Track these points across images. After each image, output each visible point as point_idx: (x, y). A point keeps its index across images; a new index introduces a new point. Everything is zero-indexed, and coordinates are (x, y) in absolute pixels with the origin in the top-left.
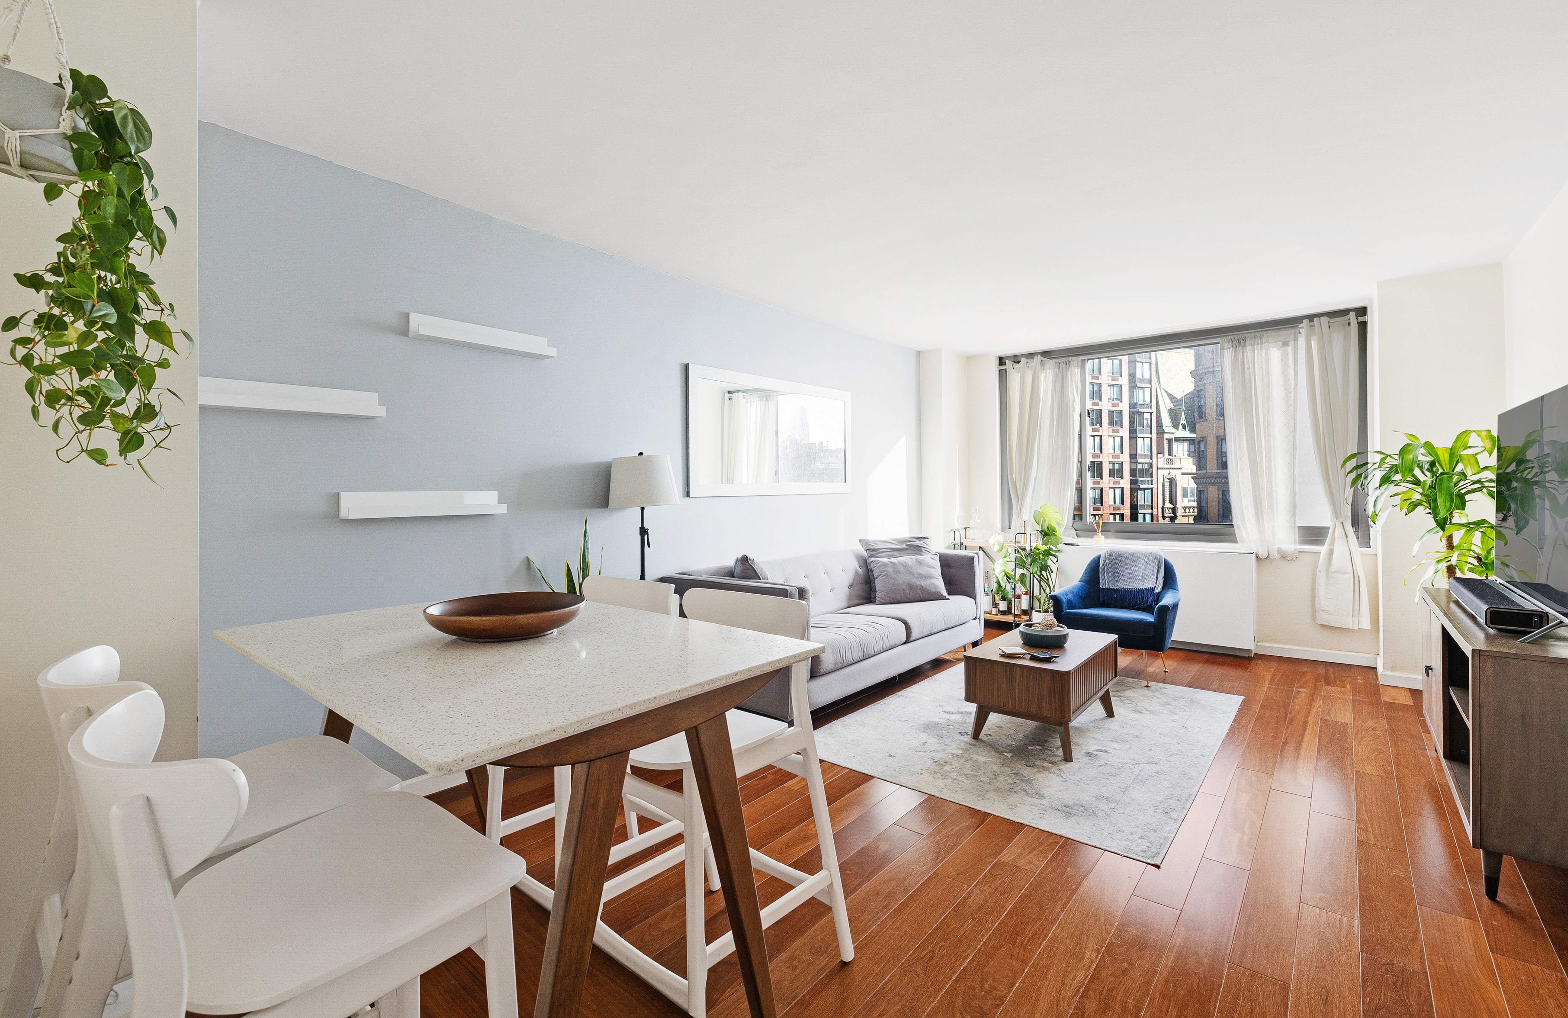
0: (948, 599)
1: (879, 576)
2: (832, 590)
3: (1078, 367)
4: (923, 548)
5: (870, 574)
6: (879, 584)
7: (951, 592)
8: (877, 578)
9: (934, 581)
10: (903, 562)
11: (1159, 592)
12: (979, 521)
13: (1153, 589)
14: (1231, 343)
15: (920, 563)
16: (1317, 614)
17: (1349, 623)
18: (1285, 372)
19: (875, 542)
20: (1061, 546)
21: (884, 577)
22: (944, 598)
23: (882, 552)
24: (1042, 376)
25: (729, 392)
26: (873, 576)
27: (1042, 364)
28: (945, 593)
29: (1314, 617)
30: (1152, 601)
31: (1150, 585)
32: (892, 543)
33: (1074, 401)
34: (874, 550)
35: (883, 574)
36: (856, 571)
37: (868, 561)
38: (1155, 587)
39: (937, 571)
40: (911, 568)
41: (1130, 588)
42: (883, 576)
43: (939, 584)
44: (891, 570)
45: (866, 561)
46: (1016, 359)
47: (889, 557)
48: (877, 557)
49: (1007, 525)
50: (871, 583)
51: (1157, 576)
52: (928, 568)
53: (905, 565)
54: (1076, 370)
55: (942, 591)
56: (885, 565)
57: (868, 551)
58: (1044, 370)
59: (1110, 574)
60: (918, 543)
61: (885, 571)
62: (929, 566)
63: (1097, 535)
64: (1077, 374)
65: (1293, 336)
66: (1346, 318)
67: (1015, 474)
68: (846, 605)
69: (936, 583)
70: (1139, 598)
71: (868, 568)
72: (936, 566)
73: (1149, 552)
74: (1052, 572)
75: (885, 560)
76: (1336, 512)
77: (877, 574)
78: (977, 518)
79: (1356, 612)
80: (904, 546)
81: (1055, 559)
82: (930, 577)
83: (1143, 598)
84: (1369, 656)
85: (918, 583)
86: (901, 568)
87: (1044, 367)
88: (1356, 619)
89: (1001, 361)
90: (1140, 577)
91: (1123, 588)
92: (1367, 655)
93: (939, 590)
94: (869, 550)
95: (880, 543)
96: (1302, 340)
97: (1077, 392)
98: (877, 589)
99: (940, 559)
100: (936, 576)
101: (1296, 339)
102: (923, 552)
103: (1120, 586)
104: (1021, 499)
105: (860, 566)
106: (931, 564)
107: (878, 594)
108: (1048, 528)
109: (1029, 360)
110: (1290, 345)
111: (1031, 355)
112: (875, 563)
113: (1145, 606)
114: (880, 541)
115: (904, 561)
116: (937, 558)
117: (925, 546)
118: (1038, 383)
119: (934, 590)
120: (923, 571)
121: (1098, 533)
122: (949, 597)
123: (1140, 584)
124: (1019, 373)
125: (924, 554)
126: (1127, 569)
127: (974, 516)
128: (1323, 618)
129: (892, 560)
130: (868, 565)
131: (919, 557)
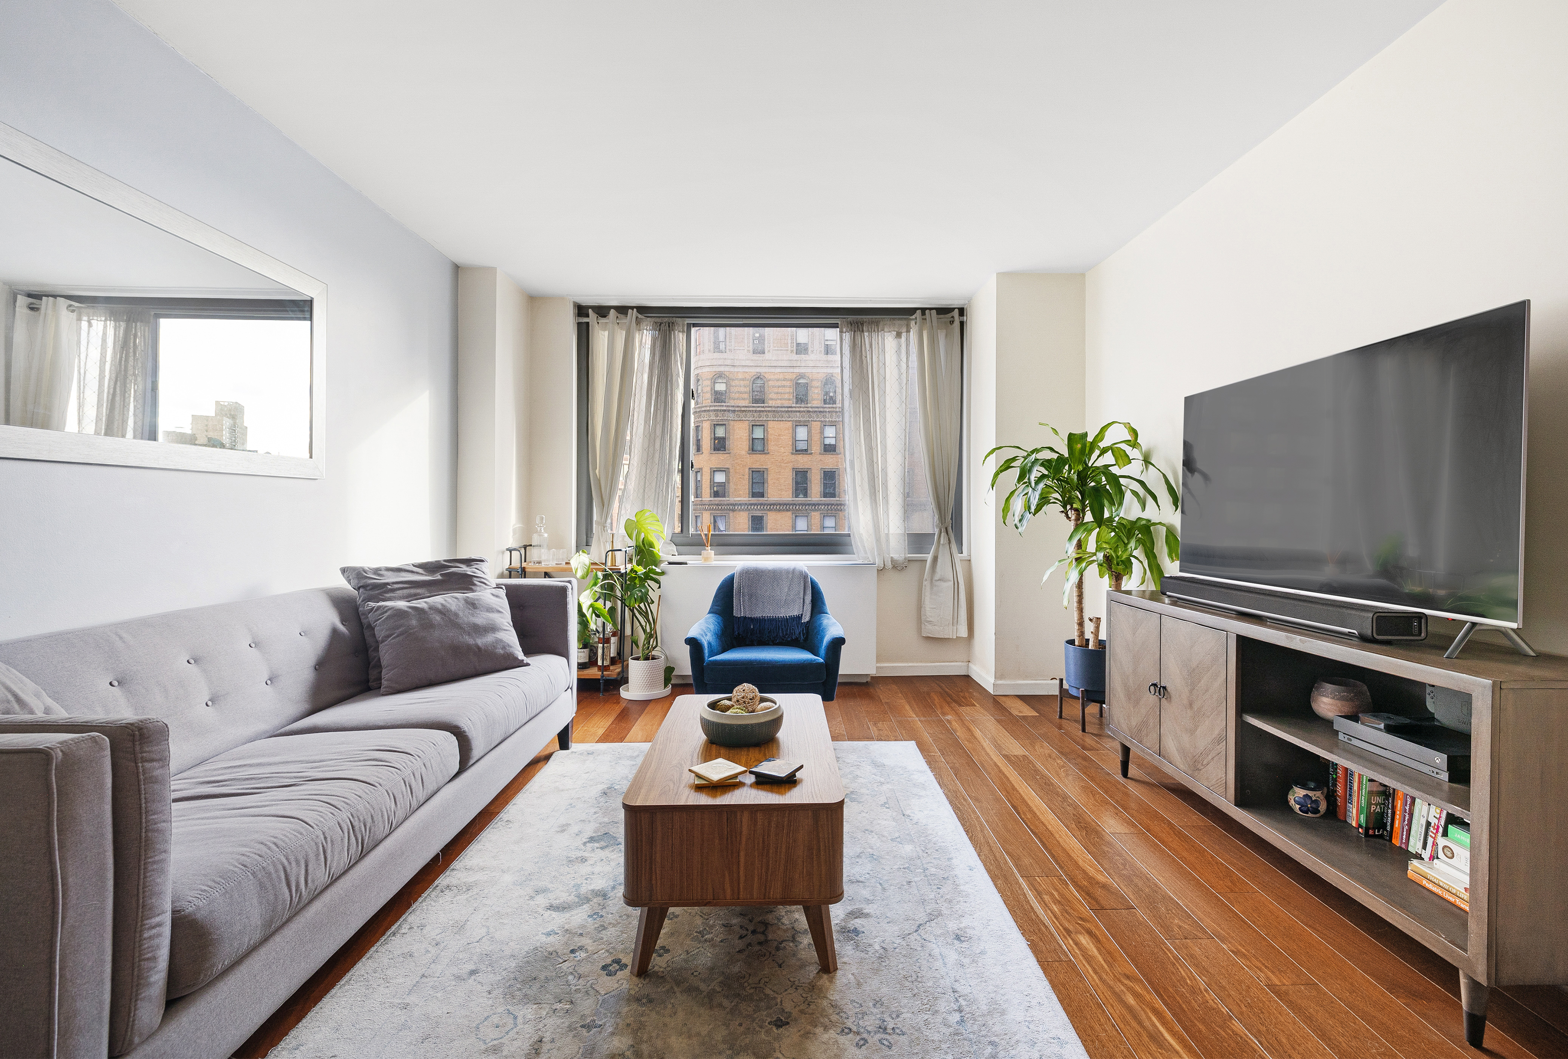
0: (528, 665)
1: (388, 636)
2: (272, 680)
3: (683, 332)
4: (475, 579)
5: (367, 633)
6: (386, 654)
7: (528, 652)
8: (383, 641)
9: (500, 635)
10: (440, 607)
11: (808, 622)
12: (546, 535)
13: (799, 618)
14: (849, 326)
15: (472, 605)
16: (923, 626)
17: (948, 633)
18: (899, 366)
19: (377, 571)
20: (664, 566)
21: (401, 638)
22: (521, 664)
23: (393, 590)
24: (637, 337)
25: (30, 295)
26: (375, 637)
27: (638, 322)
28: (521, 655)
29: (919, 630)
30: (800, 633)
31: (796, 613)
32: (412, 572)
33: (678, 375)
34: (376, 587)
35: (398, 632)
36: (335, 632)
37: (360, 609)
38: (802, 615)
39: (504, 618)
40: (456, 615)
41: (770, 617)
42: (397, 636)
43: (510, 638)
44: (414, 622)
45: (356, 608)
46: (602, 311)
47: (409, 598)
48: (384, 600)
49: (584, 541)
50: (367, 651)
51: (804, 600)
52: (488, 614)
53: (443, 612)
54: (681, 334)
55: (516, 652)
56: (400, 614)
57: (361, 590)
58: (639, 330)
59: (746, 598)
60: (464, 569)
61: (401, 626)
62: (490, 610)
63: (705, 550)
64: (681, 340)
65: (905, 327)
66: (950, 315)
67: (598, 471)
68: (304, 707)
69: (505, 639)
70: (782, 629)
71: (361, 623)
72: (501, 607)
73: (792, 568)
74: (653, 602)
75: (402, 604)
76: (941, 517)
77: (383, 634)
78: (543, 531)
79: (955, 621)
80: (438, 577)
81: (656, 585)
82: (492, 628)
83: (787, 629)
84: (963, 664)
85: (471, 641)
86: (437, 618)
87: (640, 326)
88: (955, 627)
89: (581, 310)
90: (783, 603)
91: (762, 616)
92: (960, 663)
93: (511, 650)
94: (364, 587)
95: (390, 573)
96: (913, 335)
97: (681, 364)
98: (384, 663)
99: (508, 595)
100: (503, 625)
101: (908, 331)
102: (475, 585)
103: (758, 614)
104: (605, 505)
105: (343, 621)
106: (494, 606)
107: (386, 675)
108: (643, 544)
109: (619, 315)
110: (902, 336)
111: (622, 310)
112: (379, 612)
113: (789, 639)
114: (389, 569)
115: (442, 605)
116: (502, 593)
117: (479, 574)
118: (633, 348)
119: (501, 652)
120: (480, 619)
121: (707, 548)
122: (526, 660)
123: (783, 610)
124: (605, 330)
125: (478, 588)
126: (766, 591)
127: (539, 529)
128: (930, 630)
129: (415, 604)
130: (362, 617)
131: (470, 595)
